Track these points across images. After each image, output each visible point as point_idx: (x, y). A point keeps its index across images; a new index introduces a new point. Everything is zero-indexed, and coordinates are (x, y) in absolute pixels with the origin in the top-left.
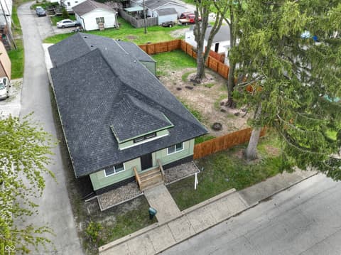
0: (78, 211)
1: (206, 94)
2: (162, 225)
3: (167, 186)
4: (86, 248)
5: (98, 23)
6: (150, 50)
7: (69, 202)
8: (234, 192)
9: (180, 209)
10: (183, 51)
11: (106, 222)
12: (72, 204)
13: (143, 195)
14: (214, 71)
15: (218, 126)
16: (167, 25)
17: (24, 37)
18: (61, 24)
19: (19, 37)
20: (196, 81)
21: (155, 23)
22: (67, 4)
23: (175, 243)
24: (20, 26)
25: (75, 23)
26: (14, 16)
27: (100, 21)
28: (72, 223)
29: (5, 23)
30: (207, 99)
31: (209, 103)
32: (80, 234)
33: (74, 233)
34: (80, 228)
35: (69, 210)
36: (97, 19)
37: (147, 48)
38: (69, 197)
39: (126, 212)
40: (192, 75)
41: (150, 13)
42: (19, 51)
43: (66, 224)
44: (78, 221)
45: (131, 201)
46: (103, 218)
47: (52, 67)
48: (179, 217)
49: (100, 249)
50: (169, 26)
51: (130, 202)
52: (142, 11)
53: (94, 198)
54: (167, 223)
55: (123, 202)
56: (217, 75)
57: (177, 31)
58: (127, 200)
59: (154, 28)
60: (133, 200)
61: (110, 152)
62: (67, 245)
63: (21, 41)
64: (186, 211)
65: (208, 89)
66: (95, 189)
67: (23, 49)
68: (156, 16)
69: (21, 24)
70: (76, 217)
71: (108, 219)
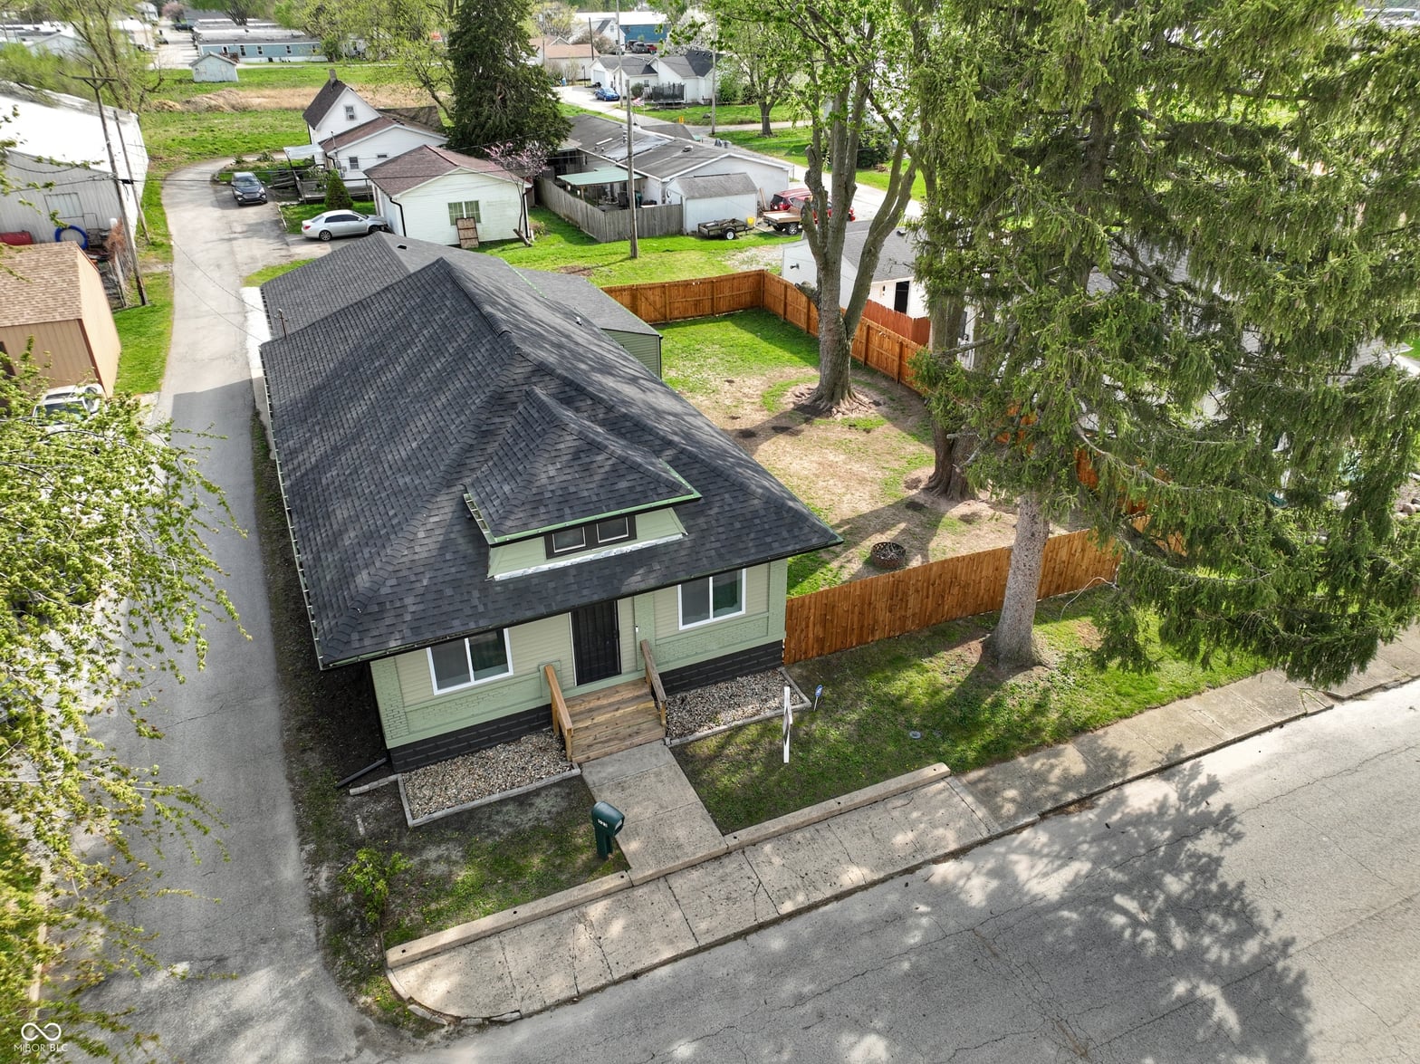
0: (319, 823)
1: (849, 452)
2: (646, 882)
3: (673, 750)
4: (336, 953)
5: (455, 222)
6: (643, 306)
7: (288, 795)
8: (943, 777)
9: (719, 826)
10: (775, 316)
11: (426, 863)
12: (296, 799)
13: (580, 778)
14: (886, 377)
15: (892, 554)
16: (719, 233)
17: (176, 268)
18: (316, 225)
19: (159, 269)
20: (815, 408)
21: (670, 225)
22: (346, 163)
23: (691, 945)
24: (168, 236)
25: (368, 222)
26: (151, 202)
27: (466, 216)
28: (290, 866)
29: (114, 221)
30: (856, 467)
31: (862, 481)
32: (318, 905)
33: (297, 901)
34: (323, 884)
35: (283, 819)
36: (453, 206)
37: (633, 298)
38: (291, 779)
39: (506, 832)
40: (802, 388)
41: (654, 190)
42: (154, 309)
43: (269, 867)
44: (315, 860)
45: (528, 795)
46: (412, 851)
47: (267, 337)
48: (717, 858)
49: (394, 955)
50: (722, 237)
51: (523, 801)
52: (624, 185)
53: (384, 782)
54: (665, 876)
55: (496, 797)
56: (899, 392)
57: (754, 251)
58: (516, 791)
59: (668, 242)
60: (537, 792)
61: (456, 584)
62: (264, 940)
63: (166, 281)
64: (744, 835)
65: (862, 437)
66: (390, 744)
67: (170, 304)
68: (674, 199)
69: (172, 229)
70: (310, 847)
71: (431, 853)
